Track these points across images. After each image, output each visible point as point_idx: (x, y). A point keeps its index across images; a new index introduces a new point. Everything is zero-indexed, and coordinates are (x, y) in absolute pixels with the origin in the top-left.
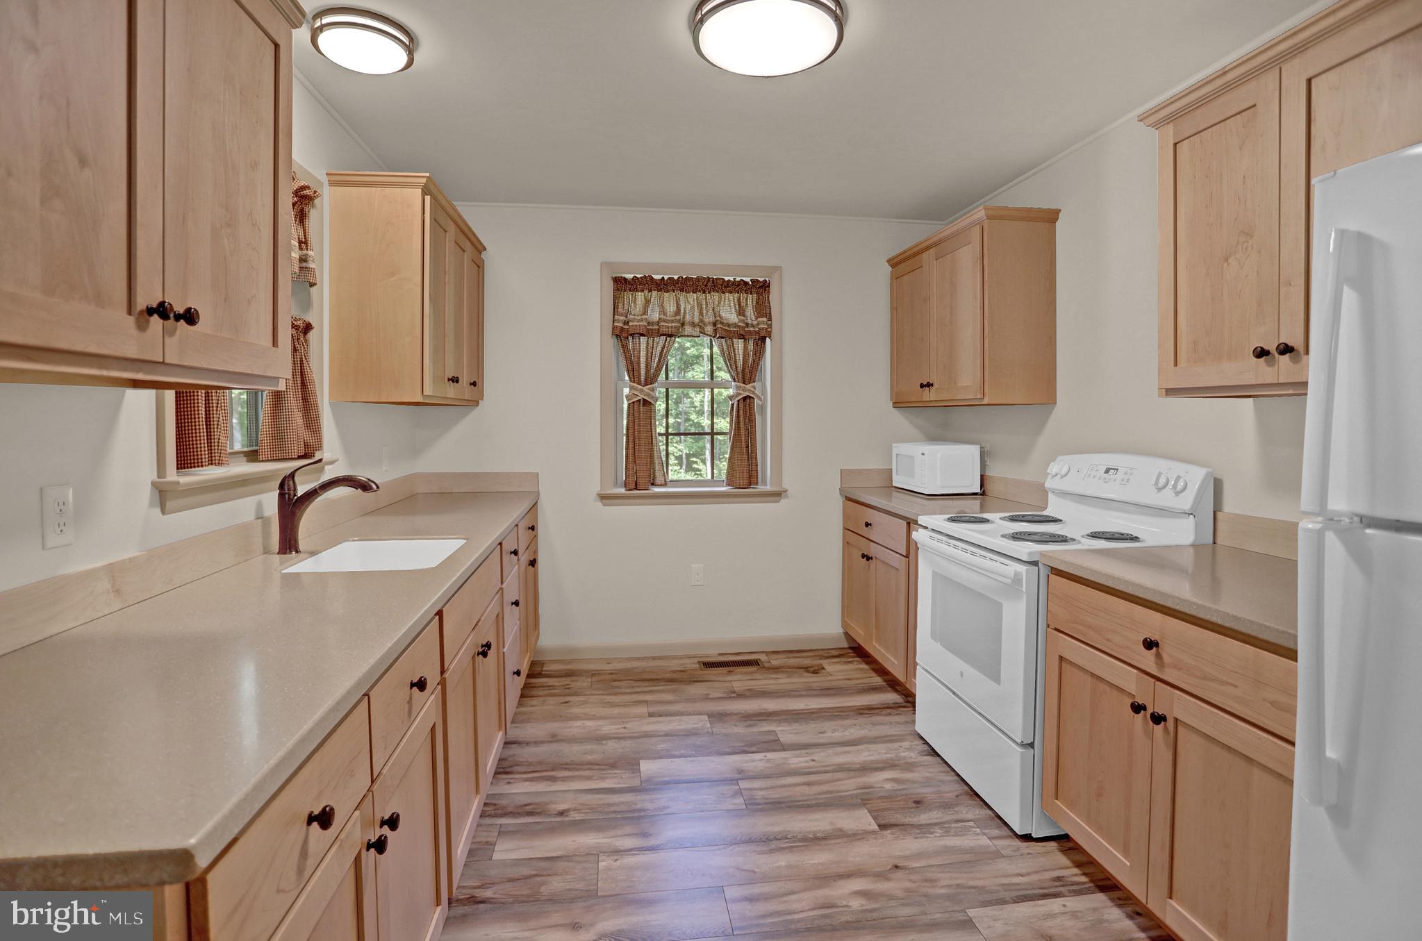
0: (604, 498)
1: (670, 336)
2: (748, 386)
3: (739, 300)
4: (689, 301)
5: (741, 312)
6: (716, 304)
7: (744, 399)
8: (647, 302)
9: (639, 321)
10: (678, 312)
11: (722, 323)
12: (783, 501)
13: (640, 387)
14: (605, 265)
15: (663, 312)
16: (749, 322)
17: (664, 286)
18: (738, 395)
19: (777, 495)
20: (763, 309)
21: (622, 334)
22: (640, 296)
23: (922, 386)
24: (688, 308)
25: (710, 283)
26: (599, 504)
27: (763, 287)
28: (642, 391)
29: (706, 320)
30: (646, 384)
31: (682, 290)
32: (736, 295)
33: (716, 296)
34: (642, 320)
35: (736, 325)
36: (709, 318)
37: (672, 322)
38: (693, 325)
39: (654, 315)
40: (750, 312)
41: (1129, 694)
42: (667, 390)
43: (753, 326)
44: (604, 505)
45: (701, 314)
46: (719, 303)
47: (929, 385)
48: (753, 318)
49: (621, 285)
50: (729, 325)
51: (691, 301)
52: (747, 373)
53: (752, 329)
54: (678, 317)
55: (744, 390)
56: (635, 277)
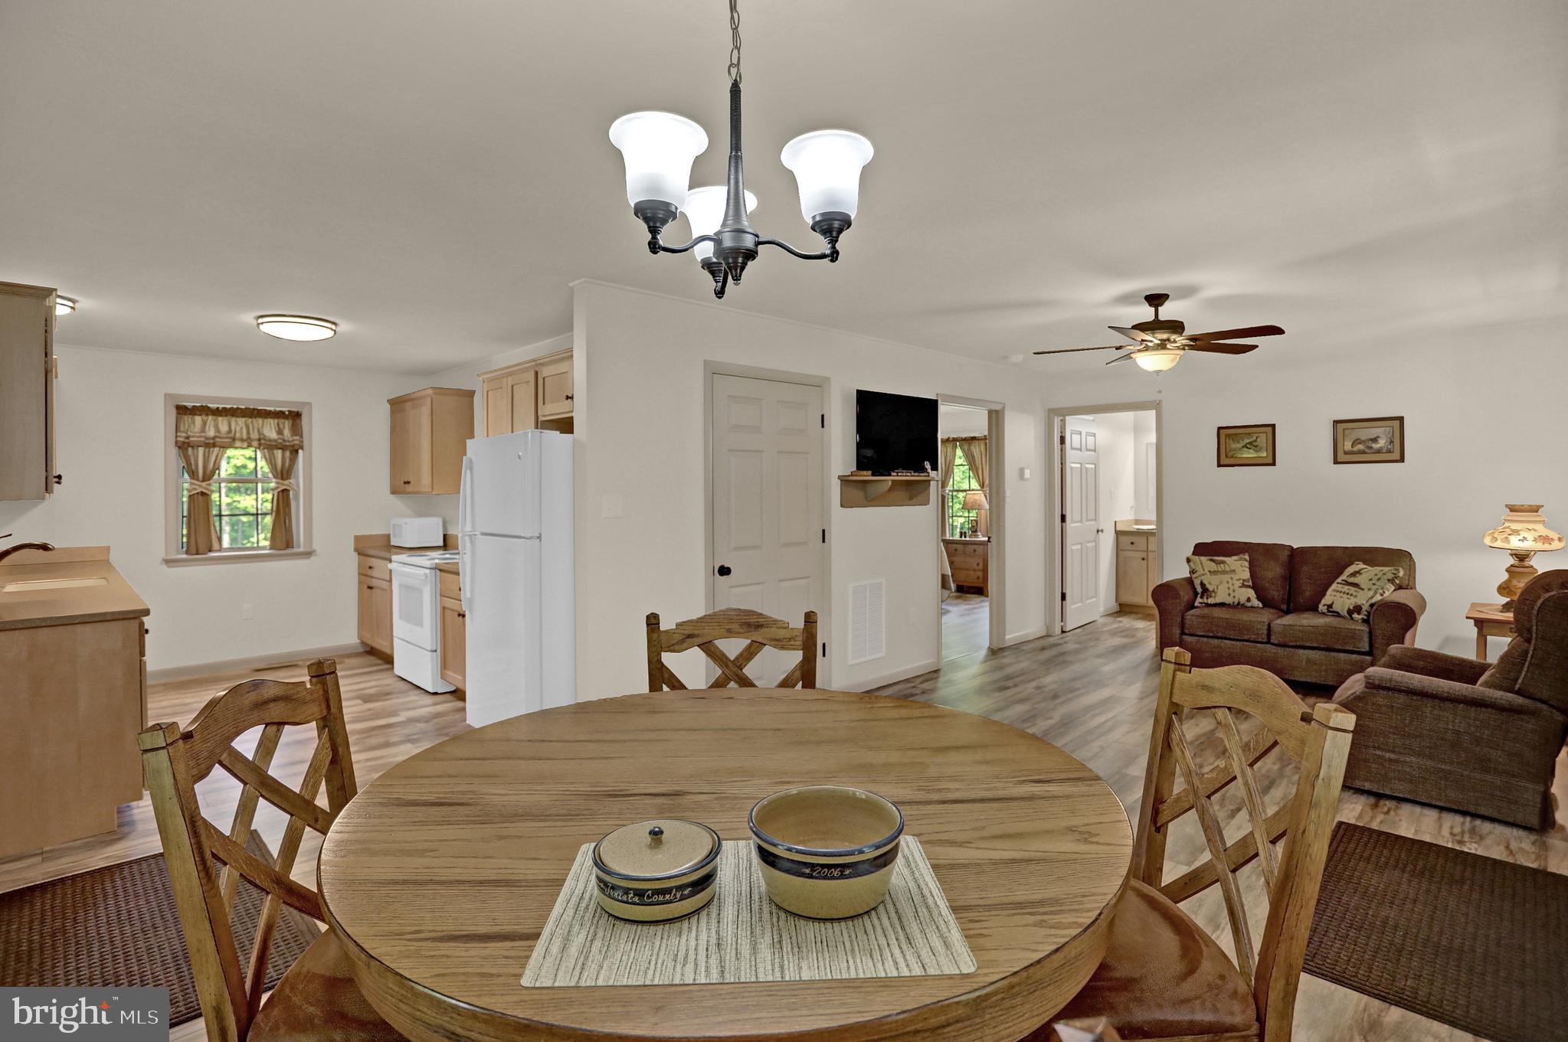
0: (168, 562)
1: (224, 448)
2: (286, 482)
3: (278, 424)
4: (239, 424)
5: (280, 432)
6: (260, 426)
7: (283, 491)
8: (204, 424)
9: (198, 437)
10: (230, 431)
11: (265, 440)
12: (313, 558)
13: (198, 483)
14: (168, 396)
15: (217, 430)
16: (286, 439)
17: (217, 412)
18: (278, 488)
19: (308, 554)
20: (297, 430)
21: (184, 446)
22: (198, 419)
23: (405, 483)
24: (238, 429)
25: (256, 412)
26: (164, 567)
27: (295, 416)
28: (200, 486)
29: (252, 436)
30: (203, 481)
31: (233, 416)
32: (276, 421)
33: (260, 421)
34: (201, 437)
35: (275, 441)
36: (255, 435)
37: (226, 438)
38: (242, 440)
39: (211, 433)
40: (287, 432)
41: (456, 611)
42: (220, 485)
43: (289, 441)
44: (169, 567)
45: (248, 433)
46: (263, 427)
47: (408, 483)
48: (289, 435)
49: (182, 410)
50: (270, 441)
51: (240, 423)
52: (284, 473)
53: (288, 444)
54: (230, 435)
55: (283, 484)
56: (194, 406)
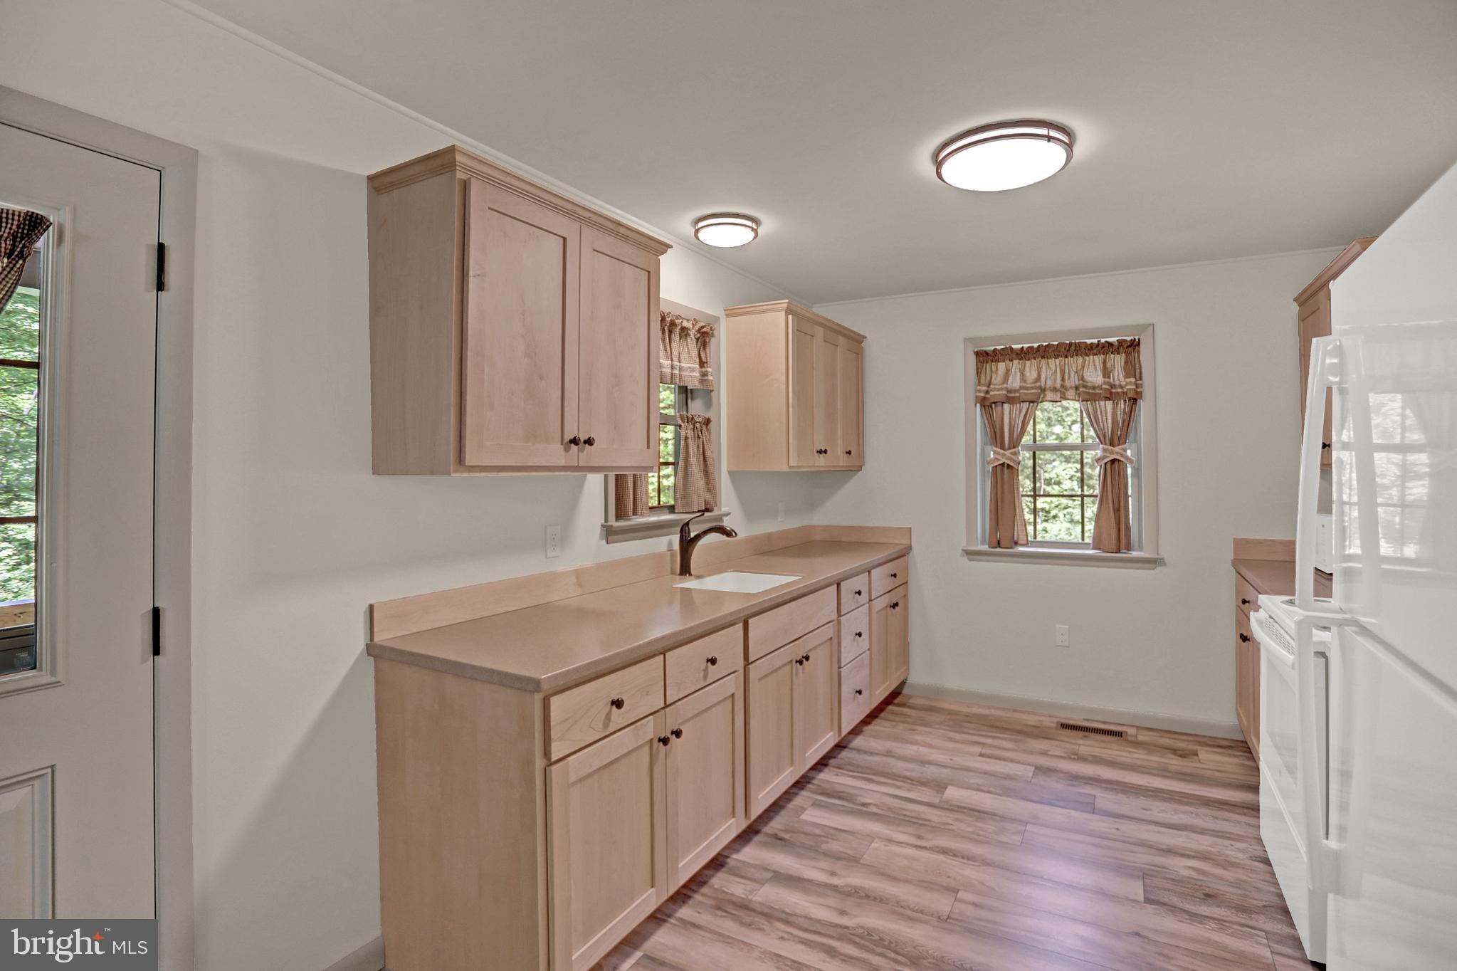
0: (970, 554)
1: (1033, 402)
2: (1117, 449)
3: (1105, 362)
4: (1050, 370)
5: (1106, 373)
6: (1080, 367)
7: (1113, 461)
8: (1008, 372)
9: (999, 390)
10: (1038, 379)
11: (1085, 387)
12: (1159, 569)
13: (1002, 451)
14: (968, 341)
15: (1023, 379)
16: (1117, 383)
17: (1024, 355)
18: (1104, 457)
19: (1154, 562)
20: (1133, 369)
21: (987, 404)
22: (1002, 366)
23: (1324, 447)
24: (1049, 373)
25: (1073, 348)
26: (965, 559)
27: (1131, 347)
28: (1003, 455)
29: (1067, 384)
30: (1009, 448)
31: (1043, 357)
32: (1102, 357)
33: (1080, 359)
34: (1002, 389)
35: (1100, 387)
36: (1073, 380)
37: (1032, 388)
38: (1055, 390)
39: (1015, 383)
40: (1118, 376)
42: (1034, 453)
43: (1121, 387)
44: (970, 560)
45: (1063, 380)
46: (1083, 367)
48: (1121, 378)
49: (985, 358)
50: (1094, 388)
51: (1053, 367)
52: (1116, 436)
53: (1119, 390)
54: (1038, 384)
55: (1112, 453)
56: (995, 349)
